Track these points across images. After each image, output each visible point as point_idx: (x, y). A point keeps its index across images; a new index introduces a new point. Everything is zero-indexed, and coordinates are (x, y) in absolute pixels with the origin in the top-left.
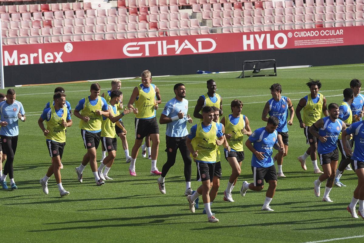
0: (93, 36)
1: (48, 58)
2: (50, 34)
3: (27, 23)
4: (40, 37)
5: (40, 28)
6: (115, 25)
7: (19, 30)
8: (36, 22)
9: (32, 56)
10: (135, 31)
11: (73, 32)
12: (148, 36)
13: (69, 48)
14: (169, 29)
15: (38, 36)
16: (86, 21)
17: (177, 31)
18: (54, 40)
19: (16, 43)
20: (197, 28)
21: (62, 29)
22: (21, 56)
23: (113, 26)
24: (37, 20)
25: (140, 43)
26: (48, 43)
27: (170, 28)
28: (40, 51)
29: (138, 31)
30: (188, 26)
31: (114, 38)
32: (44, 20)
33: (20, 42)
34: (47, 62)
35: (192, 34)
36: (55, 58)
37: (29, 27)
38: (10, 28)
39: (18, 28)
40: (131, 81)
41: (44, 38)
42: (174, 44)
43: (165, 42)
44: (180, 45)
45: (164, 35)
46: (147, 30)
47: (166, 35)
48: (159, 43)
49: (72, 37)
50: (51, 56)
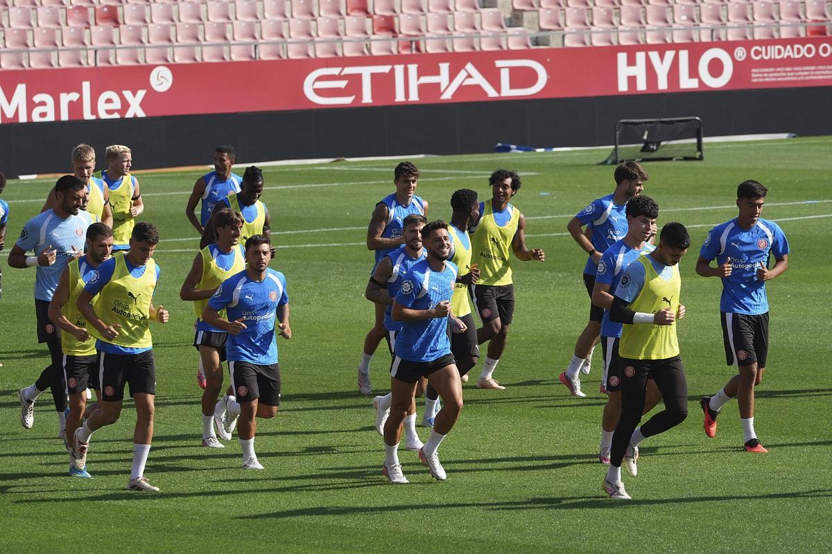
0: (226, 48)
1: (107, 106)
2: (112, 43)
3: (54, 13)
4: (87, 50)
5: (87, 26)
6: (285, 21)
7: (31, 32)
8: (77, 11)
9: (65, 98)
10: (336, 37)
11: (173, 39)
12: (370, 52)
13: (162, 80)
14: (424, 35)
15: (81, 46)
16: (207, 11)
17: (447, 41)
18: (123, 60)
19: (22, 66)
20: (498, 32)
21: (144, 30)
22: (37, 98)
23: (278, 24)
24: (79, 4)
25: (349, 70)
26: (106, 65)
27: (428, 31)
28: (86, 86)
29: (345, 38)
30: (475, 28)
31: (282, 55)
32: (98, 7)
33: (35, 64)
34: (103, 116)
35: (485, 48)
36: (125, 105)
37: (59, 24)
38: (9, 26)
39: (30, 25)
40: (324, 168)
41: (98, 52)
42: (437, 73)
43: (413, 69)
44: (452, 76)
45: (412, 51)
46: (367, 36)
47: (418, 49)
48: (399, 69)
49: (169, 50)
50: (114, 100)
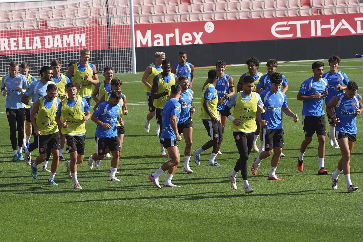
0: (237, 14)
1: (186, 39)
2: (188, 12)
4: (177, 15)
5: (177, 4)
6: (263, 2)
7: (153, 7)
9: (168, 36)
10: (285, 8)
11: (214, 10)
12: (300, 15)
13: (210, 28)
14: (323, 7)
15: (175, 13)
17: (333, 9)
18: (193, 19)
19: (149, 22)
20: (356, 5)
21: (202, 6)
22: (156, 36)
23: (260, 3)
25: (291, 23)
26: (186, 21)
27: (325, 5)
28: (177, 31)
29: (289, 9)
30: (345, 4)
31: (262, 16)
33: (155, 21)
34: (185, 43)
35: (350, 12)
36: (194, 39)
37: (165, 4)
38: (143, 5)
39: (152, 4)
40: (280, 66)
41: (182, 16)
42: (329, 23)
43: (319, 22)
44: (336, 25)
45: (318, 14)
46: (298, 8)
47: (321, 13)
48: (313, 22)
49: (213, 15)
50: (189, 36)
